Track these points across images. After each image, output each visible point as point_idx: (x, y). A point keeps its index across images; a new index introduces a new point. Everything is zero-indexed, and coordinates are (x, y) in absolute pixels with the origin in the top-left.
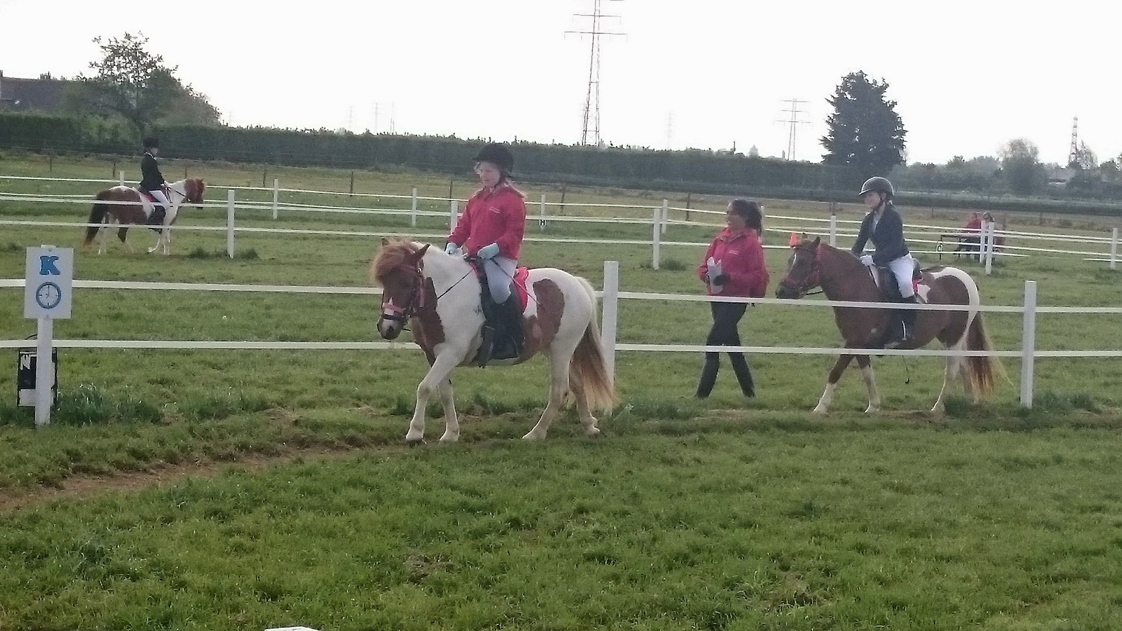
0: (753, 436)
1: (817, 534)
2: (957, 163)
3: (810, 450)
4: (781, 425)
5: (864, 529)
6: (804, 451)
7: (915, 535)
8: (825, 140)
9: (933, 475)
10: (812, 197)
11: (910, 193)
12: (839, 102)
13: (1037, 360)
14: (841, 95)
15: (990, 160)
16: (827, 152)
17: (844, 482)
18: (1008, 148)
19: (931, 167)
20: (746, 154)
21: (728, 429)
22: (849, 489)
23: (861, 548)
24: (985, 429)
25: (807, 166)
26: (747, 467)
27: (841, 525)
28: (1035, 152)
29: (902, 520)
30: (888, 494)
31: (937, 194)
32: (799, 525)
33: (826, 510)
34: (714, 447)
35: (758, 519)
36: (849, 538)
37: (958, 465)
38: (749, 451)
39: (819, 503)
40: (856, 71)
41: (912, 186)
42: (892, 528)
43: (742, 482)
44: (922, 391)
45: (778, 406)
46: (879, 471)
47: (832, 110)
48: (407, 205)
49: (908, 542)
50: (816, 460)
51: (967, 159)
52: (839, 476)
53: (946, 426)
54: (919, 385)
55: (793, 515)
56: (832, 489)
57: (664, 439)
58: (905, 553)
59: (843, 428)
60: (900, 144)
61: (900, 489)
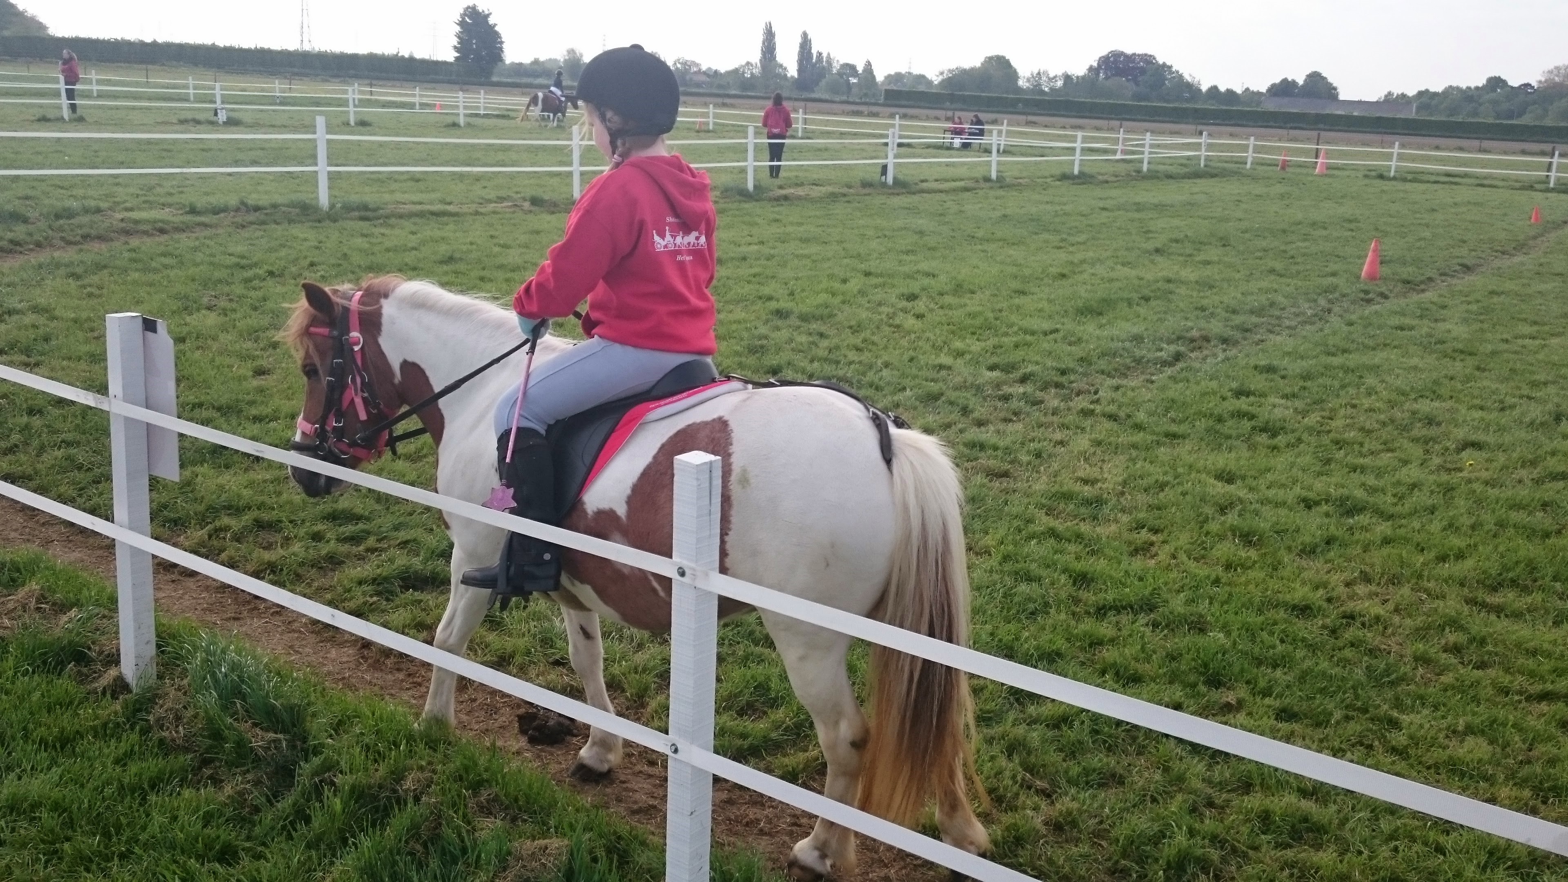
0: (417, 220)
1: (456, 272)
2: (536, 62)
3: (451, 227)
4: (433, 213)
5: (484, 269)
6: (447, 227)
7: (513, 271)
8: (455, 47)
9: (523, 239)
10: (449, 82)
11: (509, 80)
12: (462, 24)
13: (582, 174)
14: (463, 19)
15: (556, 60)
16: (457, 55)
17: (471, 244)
18: (565, 53)
19: (521, 64)
20: (407, 56)
21: (401, 216)
22: (474, 247)
23: (482, 279)
24: (553, 213)
25: (445, 63)
26: (413, 237)
27: (469, 267)
28: (581, 55)
29: (505, 262)
30: (497, 249)
31: (525, 80)
32: (445, 268)
33: (461, 259)
34: (392, 227)
35: (421, 265)
36: (475, 273)
37: (538, 232)
38: (414, 228)
39: (457, 255)
40: (471, 5)
41: (510, 76)
42: (501, 267)
43: (410, 245)
44: (517, 193)
45: (431, 203)
46: (492, 237)
47: (458, 29)
48: (186, 87)
49: (509, 275)
50: (455, 231)
51: (542, 59)
52: (468, 240)
53: (531, 212)
54: (515, 189)
55: (442, 262)
56: (464, 248)
57: (361, 223)
58: (507, 280)
59: (471, 214)
60: (501, 49)
61: (505, 246)
